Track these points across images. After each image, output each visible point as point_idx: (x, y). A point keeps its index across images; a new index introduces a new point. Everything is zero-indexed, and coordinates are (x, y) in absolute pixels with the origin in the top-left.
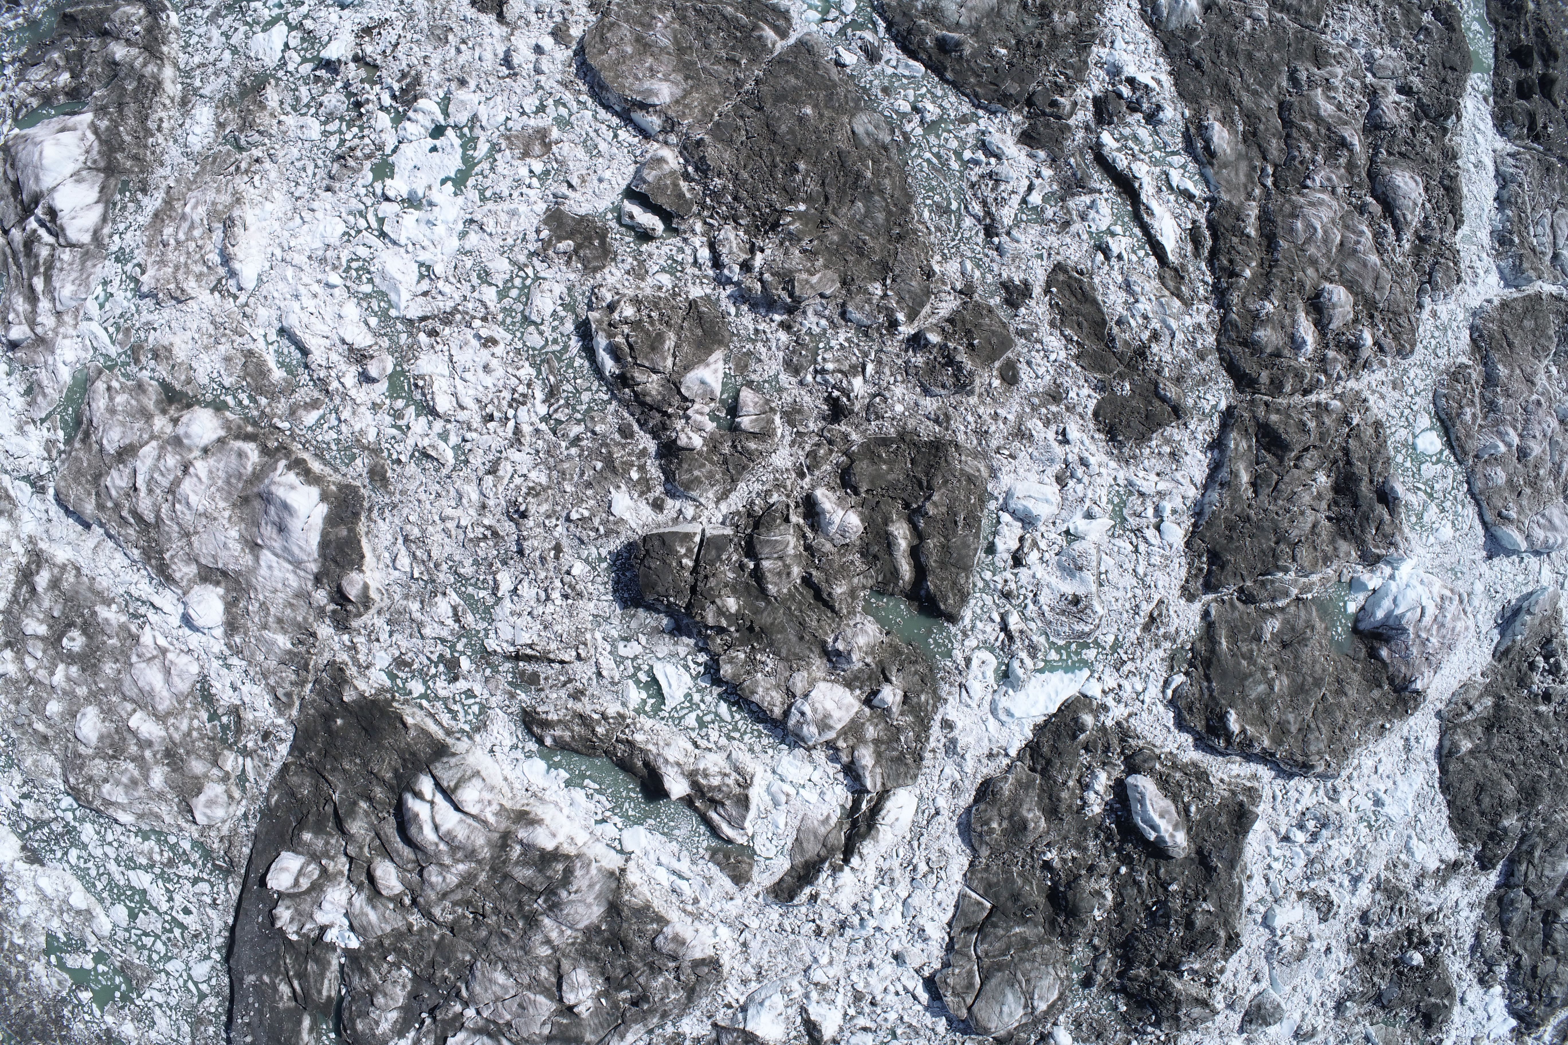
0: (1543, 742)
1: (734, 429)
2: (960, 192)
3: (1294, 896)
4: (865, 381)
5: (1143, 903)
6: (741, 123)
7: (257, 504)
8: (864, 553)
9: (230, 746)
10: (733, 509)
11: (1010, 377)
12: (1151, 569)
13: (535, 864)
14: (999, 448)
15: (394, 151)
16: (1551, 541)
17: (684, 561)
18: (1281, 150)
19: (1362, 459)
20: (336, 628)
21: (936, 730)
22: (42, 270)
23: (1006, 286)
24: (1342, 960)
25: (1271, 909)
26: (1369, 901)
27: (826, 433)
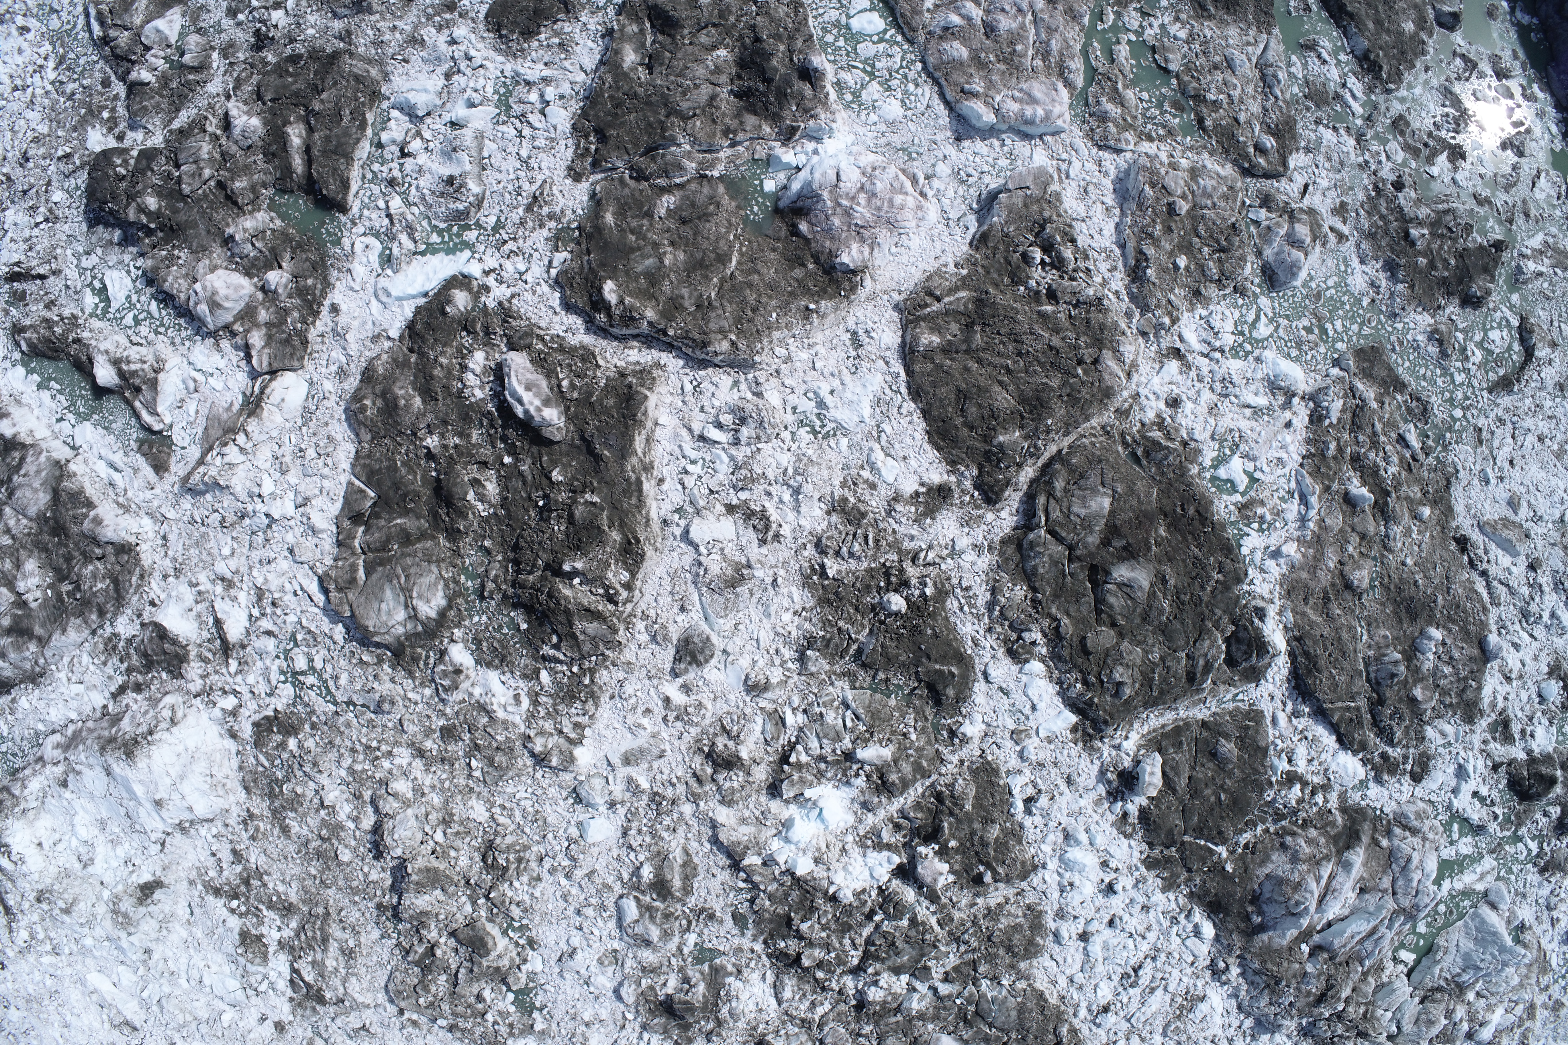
0: (1051, 348)
1: (180, 66)
3: (720, 508)
4: (287, 14)
5: (529, 496)
8: (268, 154)
12: (535, 151)
14: (393, 54)
17: (121, 171)
19: (775, 36)
21: (325, 316)
24: (796, 597)
25: (691, 520)
26: (824, 525)
27: (251, 61)
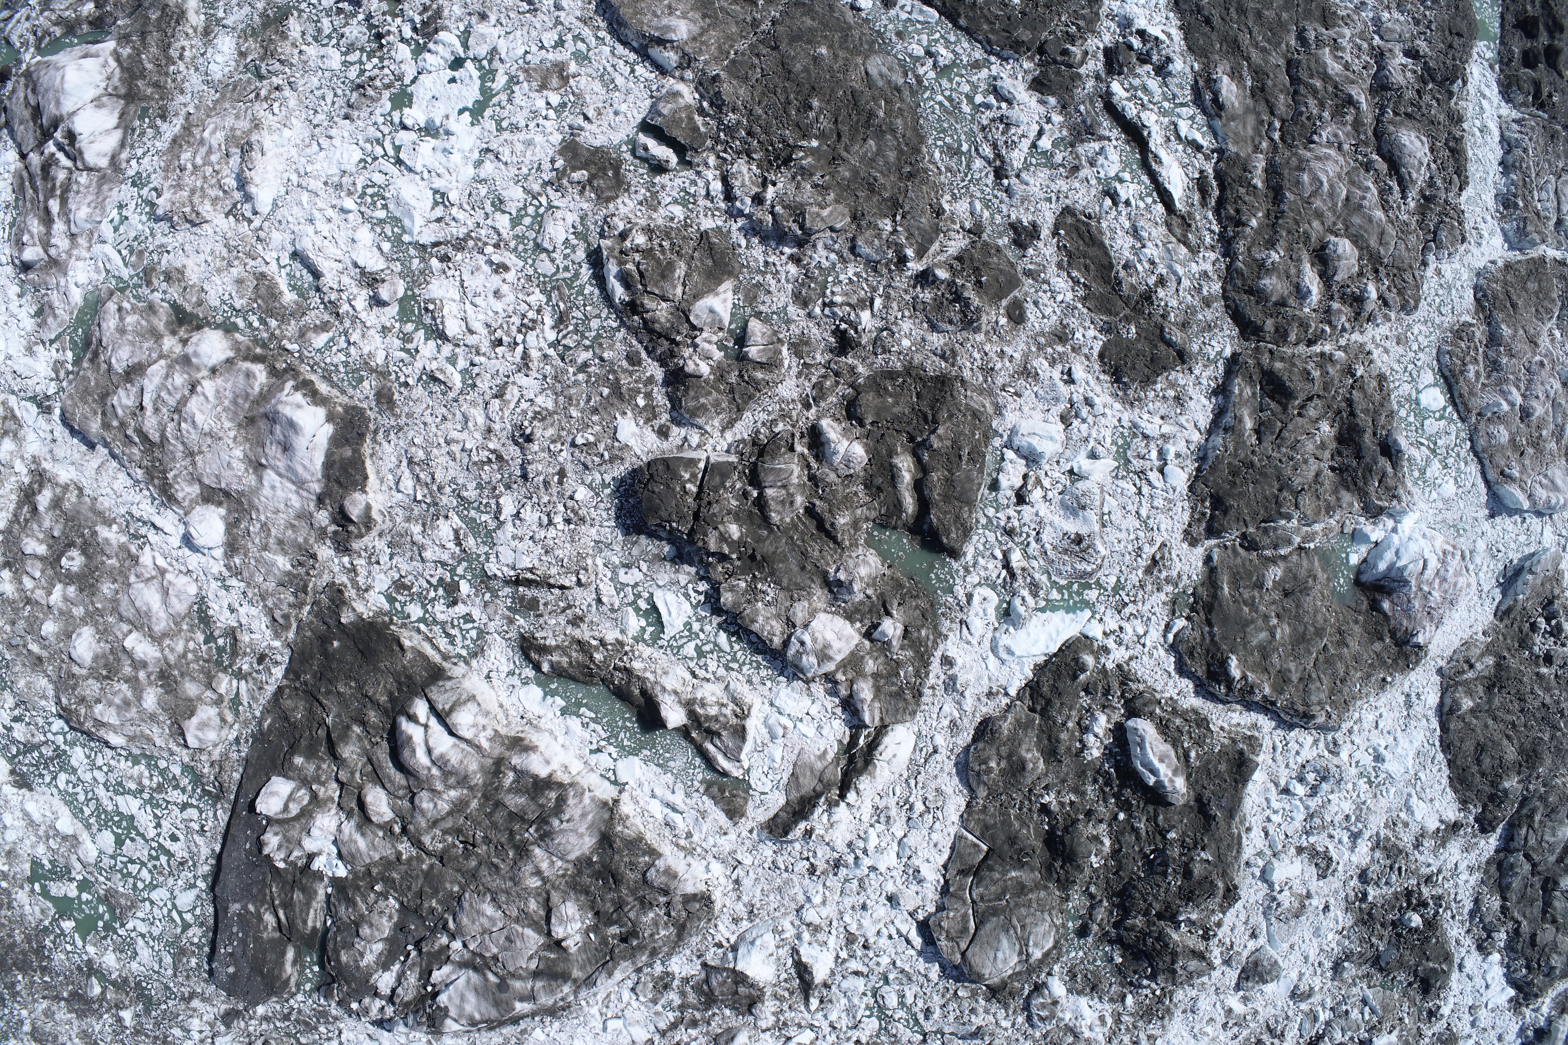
0: (1543, 705)
1: (741, 358)
2: (971, 134)
3: (1293, 850)
4: (873, 315)
5: (1141, 850)
6: (757, 61)
7: (263, 424)
8: (868, 485)
9: (225, 668)
10: (738, 437)
11: (1017, 315)
12: (1154, 511)
13: (527, 792)
14: (1004, 386)
15: (413, 82)
16: (1553, 501)
17: (688, 486)
18: (1288, 106)
19: (1366, 411)
20: (337, 550)
21: (935, 666)
22: (58, 192)
23: (1015, 227)
24: (1340, 919)
25: (1269, 862)
26: (1368, 859)
27: (832, 365)
